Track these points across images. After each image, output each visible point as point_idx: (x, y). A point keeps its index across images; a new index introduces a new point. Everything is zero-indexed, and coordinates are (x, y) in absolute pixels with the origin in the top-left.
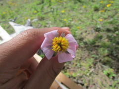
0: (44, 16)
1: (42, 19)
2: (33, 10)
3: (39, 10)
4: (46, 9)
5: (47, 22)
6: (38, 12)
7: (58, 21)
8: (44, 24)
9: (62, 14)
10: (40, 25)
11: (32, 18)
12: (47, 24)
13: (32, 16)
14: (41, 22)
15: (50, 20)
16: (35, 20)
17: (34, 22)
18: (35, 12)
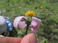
0: (9, 9)
1: (8, 11)
2: (3, 5)
3: (7, 6)
4: (11, 5)
7: (18, 13)
8: (10, 14)
9: (20, 9)
10: (7, 14)
11: (2, 10)
12: (12, 14)
13: (2, 9)
14: (8, 13)
15: (13, 12)
16: (4, 11)
17: (4, 13)
18: (4, 7)
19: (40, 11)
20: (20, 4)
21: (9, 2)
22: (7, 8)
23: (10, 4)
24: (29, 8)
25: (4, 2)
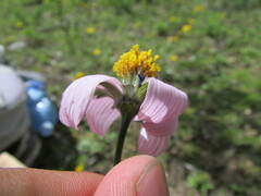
0: (42, 36)
1: (37, 44)
3: (30, 19)
4: (49, 19)
5: (51, 53)
6: (26, 24)
7: (79, 53)
8: (43, 58)
9: (90, 36)
10: (31, 60)
11: (10, 38)
12: (52, 57)
13: (8, 34)
14: (35, 53)
15: (59, 50)
16: (18, 45)
17: (15, 52)
18: (19, 24)
19: (182, 49)
20: (89, 16)
21: (39, 2)
22: (31, 29)
23: (47, 15)
24: (132, 34)
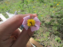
2: (18, 6)
6: (21, 7)
12: (25, 13)
13: (17, 9)
16: (19, 11)
21: (23, 2)
23: (25, 5)
25: (19, 3)
